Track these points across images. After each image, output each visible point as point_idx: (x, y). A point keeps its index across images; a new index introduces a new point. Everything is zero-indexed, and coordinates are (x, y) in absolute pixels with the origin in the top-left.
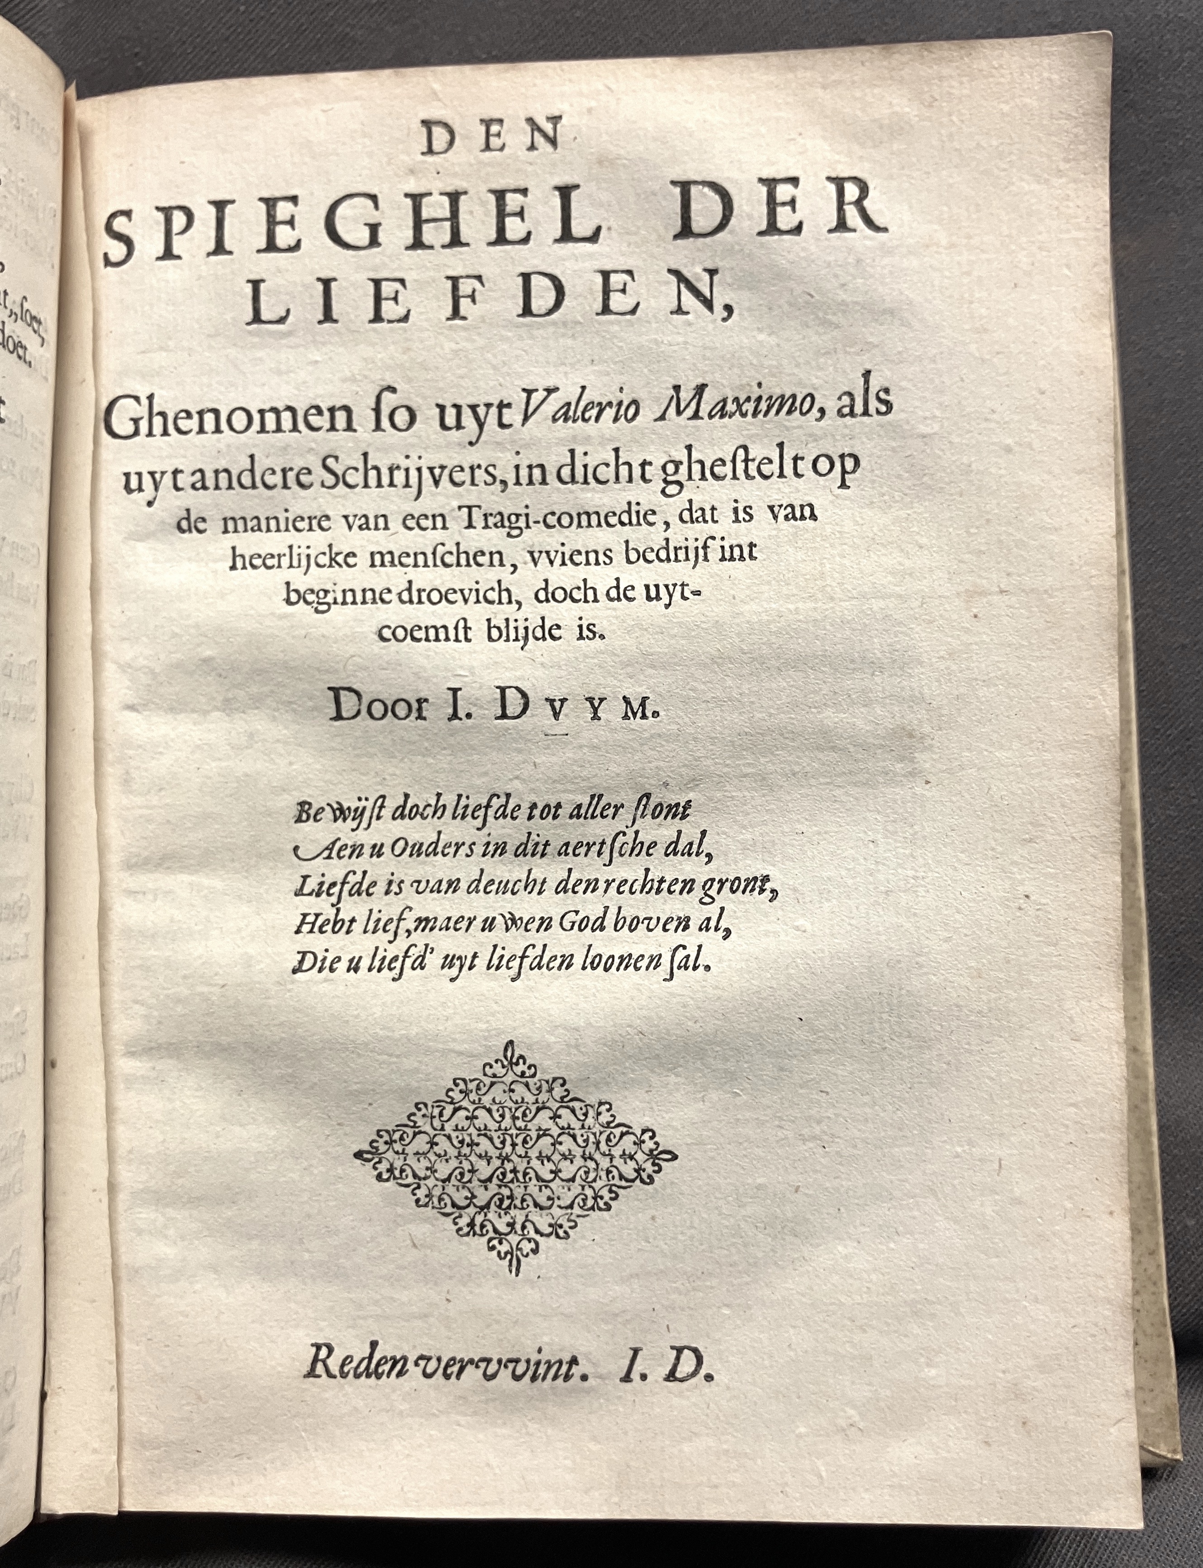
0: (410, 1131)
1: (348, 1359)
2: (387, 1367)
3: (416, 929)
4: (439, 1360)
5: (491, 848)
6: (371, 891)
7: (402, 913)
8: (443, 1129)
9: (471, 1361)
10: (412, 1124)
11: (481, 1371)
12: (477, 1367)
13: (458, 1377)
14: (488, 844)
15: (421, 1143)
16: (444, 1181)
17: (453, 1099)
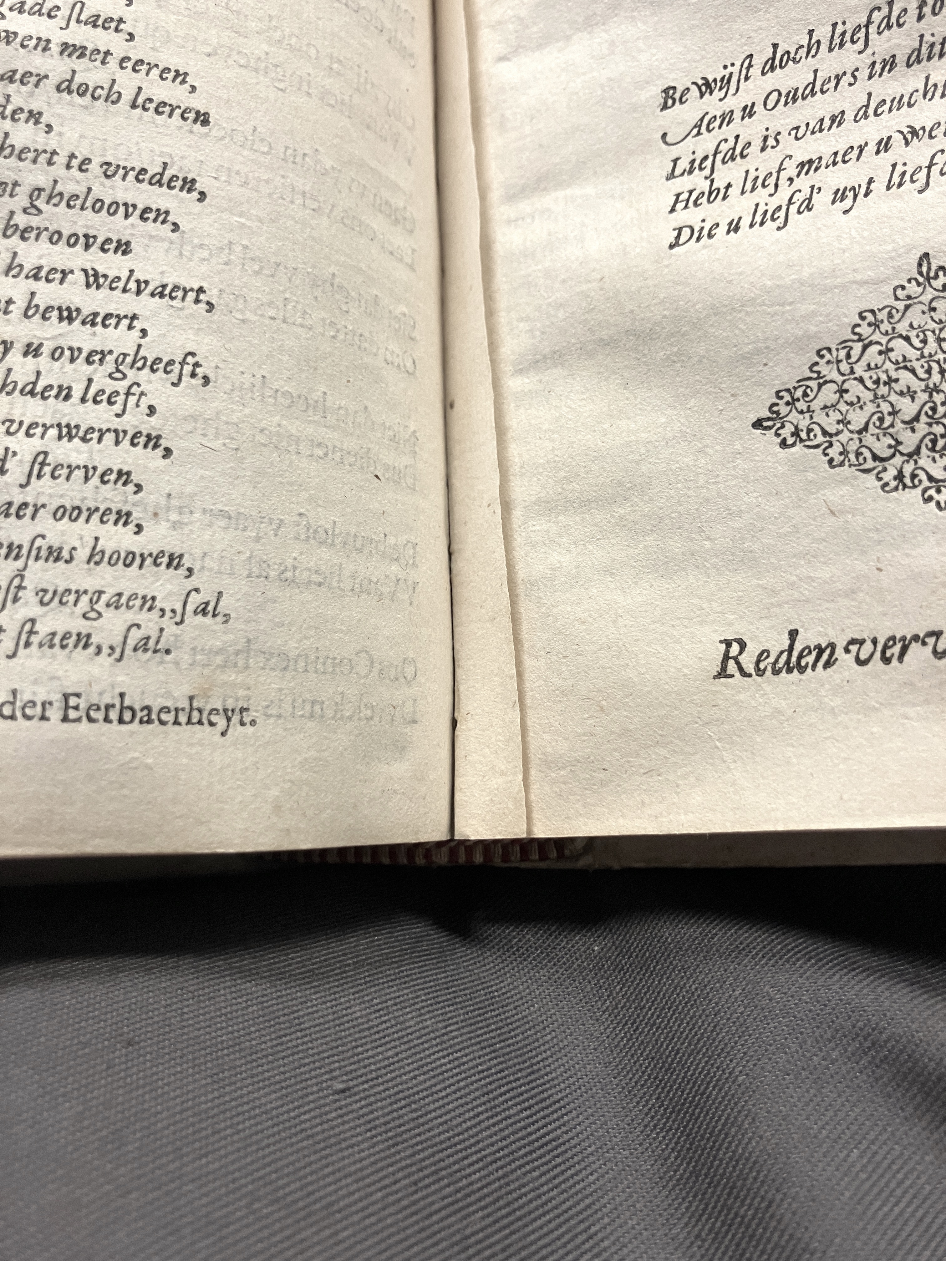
0: (813, 384)
1: (764, 654)
2: (811, 659)
3: (798, 175)
4: (875, 642)
5: (878, 67)
6: (745, 153)
7: (782, 164)
8: (852, 372)
9: (916, 638)
10: (815, 375)
11: (930, 648)
12: (924, 643)
13: (901, 658)
14: (874, 64)
15: (829, 394)
16: (860, 432)
17: (860, 335)
